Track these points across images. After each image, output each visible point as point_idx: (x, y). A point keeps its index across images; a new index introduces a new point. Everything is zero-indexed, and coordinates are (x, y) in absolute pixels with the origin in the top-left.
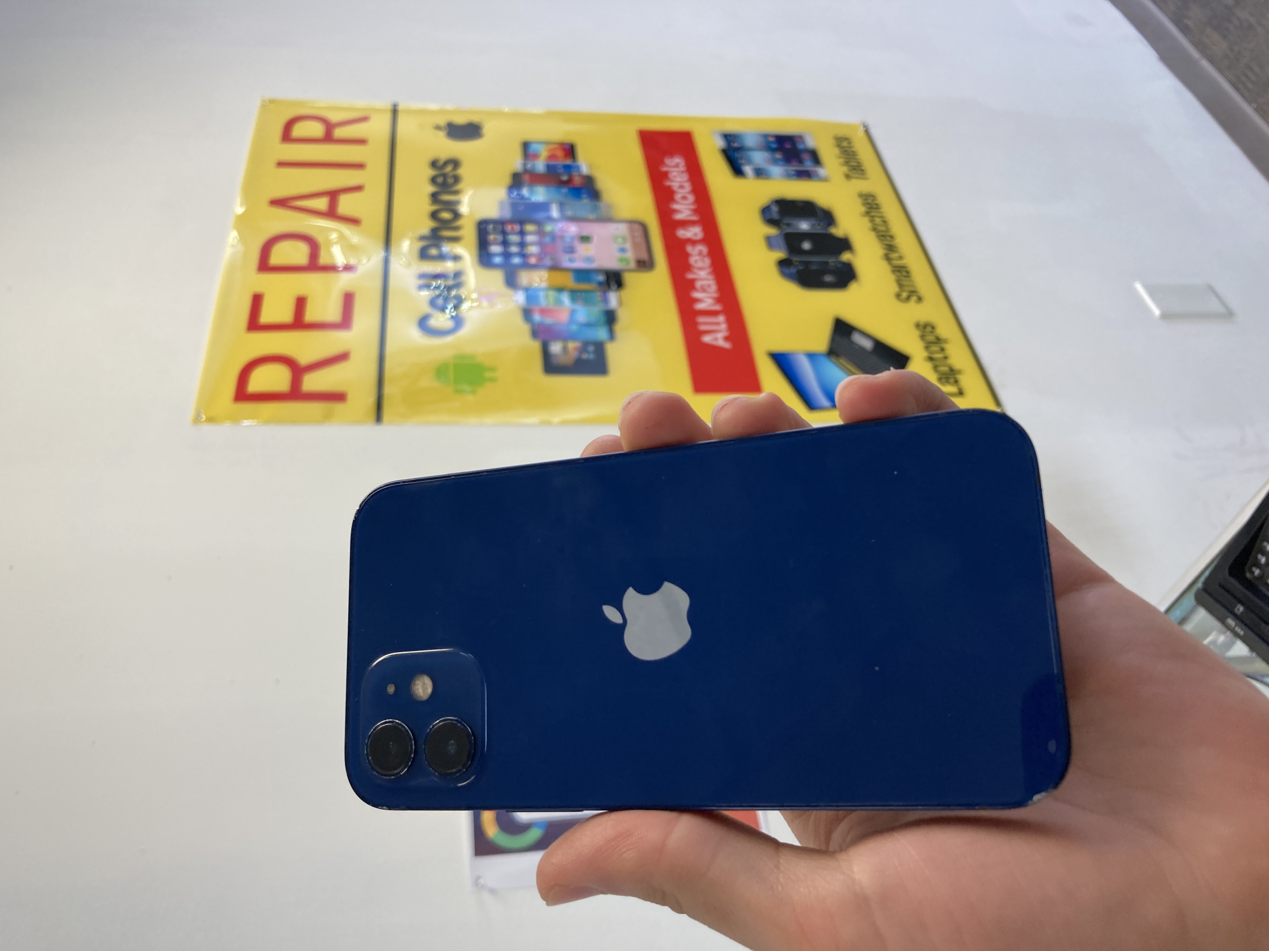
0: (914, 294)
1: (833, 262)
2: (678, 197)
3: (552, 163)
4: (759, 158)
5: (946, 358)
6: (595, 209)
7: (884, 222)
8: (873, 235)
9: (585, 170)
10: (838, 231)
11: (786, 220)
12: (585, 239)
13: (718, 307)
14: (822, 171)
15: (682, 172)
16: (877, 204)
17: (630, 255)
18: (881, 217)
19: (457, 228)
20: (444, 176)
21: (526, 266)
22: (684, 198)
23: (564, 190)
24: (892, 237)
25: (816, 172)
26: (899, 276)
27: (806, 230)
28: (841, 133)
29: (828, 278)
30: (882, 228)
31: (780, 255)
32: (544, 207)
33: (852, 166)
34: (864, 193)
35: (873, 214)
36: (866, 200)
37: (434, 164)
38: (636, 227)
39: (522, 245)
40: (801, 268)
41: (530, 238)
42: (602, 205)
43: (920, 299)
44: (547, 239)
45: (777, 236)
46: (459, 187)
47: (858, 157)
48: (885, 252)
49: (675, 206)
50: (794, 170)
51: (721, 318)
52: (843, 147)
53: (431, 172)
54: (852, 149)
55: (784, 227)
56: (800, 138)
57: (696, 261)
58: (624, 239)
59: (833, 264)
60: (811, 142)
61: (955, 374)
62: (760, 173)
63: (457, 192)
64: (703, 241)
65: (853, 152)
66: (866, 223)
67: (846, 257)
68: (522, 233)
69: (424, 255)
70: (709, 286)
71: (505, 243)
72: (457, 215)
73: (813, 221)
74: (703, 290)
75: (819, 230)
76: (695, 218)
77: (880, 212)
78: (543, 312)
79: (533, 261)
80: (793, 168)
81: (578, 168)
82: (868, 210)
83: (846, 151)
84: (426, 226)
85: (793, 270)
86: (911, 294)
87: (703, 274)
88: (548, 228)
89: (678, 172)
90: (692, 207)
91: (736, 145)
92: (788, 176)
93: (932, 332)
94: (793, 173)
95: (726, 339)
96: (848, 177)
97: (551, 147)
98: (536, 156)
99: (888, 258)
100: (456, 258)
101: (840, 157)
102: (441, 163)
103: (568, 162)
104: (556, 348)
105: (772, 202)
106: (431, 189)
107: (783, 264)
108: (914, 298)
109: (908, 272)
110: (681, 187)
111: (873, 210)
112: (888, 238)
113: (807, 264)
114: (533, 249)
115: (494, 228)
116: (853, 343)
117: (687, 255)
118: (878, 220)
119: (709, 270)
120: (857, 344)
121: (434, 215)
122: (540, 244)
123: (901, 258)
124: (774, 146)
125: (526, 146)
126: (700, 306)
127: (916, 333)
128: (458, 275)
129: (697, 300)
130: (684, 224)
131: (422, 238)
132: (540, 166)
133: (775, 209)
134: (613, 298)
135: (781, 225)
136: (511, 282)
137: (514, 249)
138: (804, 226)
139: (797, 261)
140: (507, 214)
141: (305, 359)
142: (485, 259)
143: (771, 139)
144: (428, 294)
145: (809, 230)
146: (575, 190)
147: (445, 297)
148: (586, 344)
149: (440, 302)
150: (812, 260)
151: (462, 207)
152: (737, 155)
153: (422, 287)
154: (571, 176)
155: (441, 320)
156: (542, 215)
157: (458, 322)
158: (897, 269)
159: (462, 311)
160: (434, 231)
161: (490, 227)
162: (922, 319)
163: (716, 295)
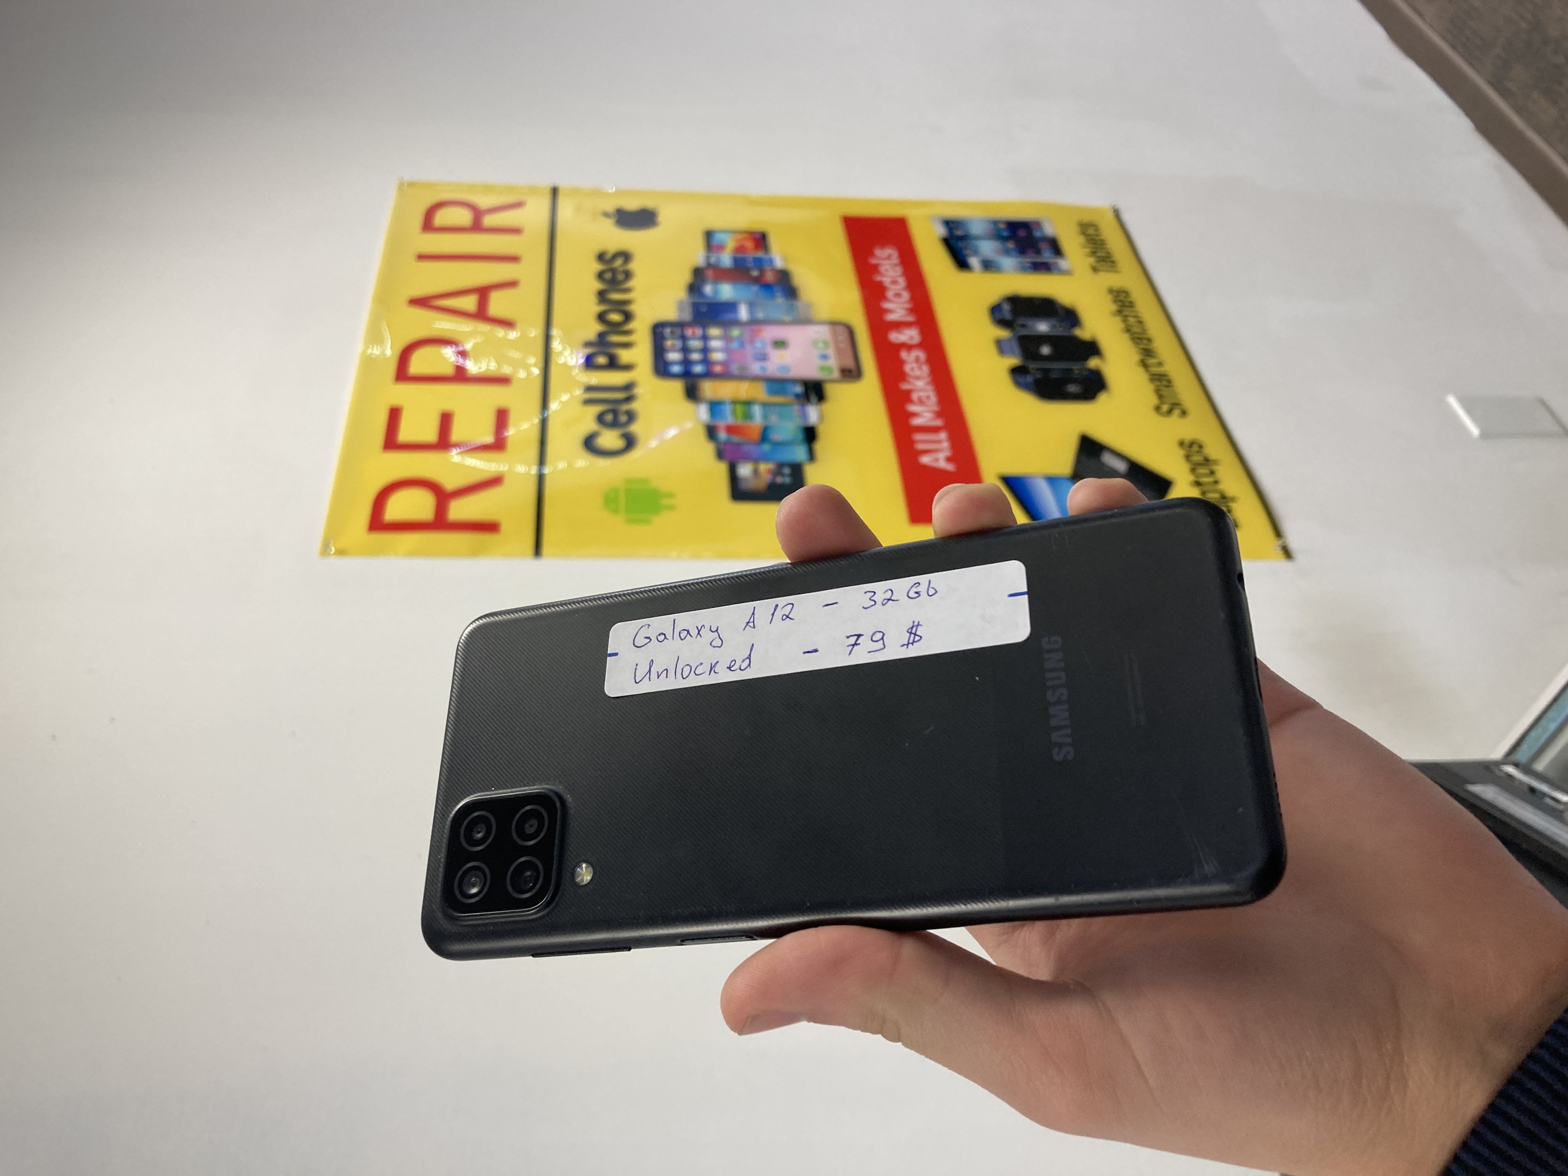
0: (1177, 406)
1: (1077, 369)
2: (890, 294)
3: (739, 255)
4: (988, 248)
5: (1216, 482)
6: (791, 309)
7: (1140, 322)
8: (1126, 336)
9: (779, 263)
10: (1084, 333)
11: (1021, 320)
12: (780, 344)
13: (939, 423)
14: (1063, 264)
15: (896, 265)
16: (1131, 302)
17: (833, 363)
18: (1136, 317)
19: (628, 333)
20: (614, 271)
21: (708, 374)
22: (898, 295)
23: (755, 288)
24: (1149, 340)
25: (1055, 264)
26: (1158, 386)
27: (1044, 332)
28: (1087, 218)
29: (1072, 388)
30: (1137, 329)
31: (1014, 361)
32: (731, 306)
33: (1099, 257)
34: (1115, 288)
35: (1125, 313)
36: (1117, 296)
37: (601, 257)
38: (841, 330)
39: (705, 351)
40: (1039, 376)
41: (715, 344)
42: (799, 304)
43: (1184, 413)
44: (735, 345)
45: (1009, 340)
46: (631, 284)
47: (1108, 246)
48: (1142, 357)
49: (886, 305)
50: (1029, 263)
51: (943, 435)
52: (1089, 235)
53: (597, 267)
54: (1100, 238)
55: (1018, 328)
56: (1038, 224)
57: (912, 369)
58: (826, 343)
59: (1077, 372)
60: (1049, 230)
61: (1227, 502)
62: (988, 266)
63: (627, 290)
64: (921, 346)
65: (1102, 240)
66: (1117, 323)
67: (1093, 363)
68: (705, 338)
69: (589, 363)
70: (928, 397)
71: (685, 350)
72: (628, 317)
73: (1054, 321)
74: (921, 402)
75: (1060, 332)
76: (910, 319)
77: (1133, 311)
78: (730, 429)
79: (718, 369)
80: (1027, 260)
81: (771, 261)
82: (1120, 309)
83: (1092, 239)
84: (593, 329)
85: (1029, 379)
86: (1174, 406)
87: (920, 384)
88: (735, 332)
89: (890, 264)
90: (908, 306)
91: (959, 233)
92: (1023, 269)
93: (1199, 452)
94: (1028, 265)
95: (949, 459)
96: (1095, 269)
97: (739, 236)
98: (721, 247)
99: (1144, 364)
100: (628, 367)
101: (1085, 247)
102: (608, 256)
103: (760, 254)
104: (745, 470)
105: (1004, 299)
106: (598, 286)
107: (1017, 372)
108: (1177, 412)
109: (1169, 381)
110: (894, 282)
111: (1126, 309)
112: (1145, 342)
113: (1046, 371)
114: (717, 356)
115: (672, 333)
116: (1103, 464)
117: (902, 362)
118: (1132, 320)
119: (929, 379)
120: (1108, 467)
121: (601, 317)
122: (726, 350)
123: (1160, 364)
124: (1005, 234)
125: (709, 235)
126: (917, 422)
127: (1181, 453)
128: (628, 387)
129: (914, 415)
130: (898, 325)
131: (588, 344)
132: (726, 259)
133: (1006, 307)
134: (813, 414)
135: (1015, 325)
136: (692, 394)
137: (695, 356)
138: (1043, 327)
139: (1033, 369)
140: (687, 316)
141: (450, 483)
142: (661, 368)
143: (1002, 226)
144: (596, 409)
145: (1048, 332)
146: (767, 287)
147: (615, 412)
148: (781, 466)
149: (609, 418)
150: (1052, 367)
151: (633, 308)
152: (961, 244)
153: (588, 402)
154: (762, 271)
155: (609, 439)
156: (729, 316)
157: (630, 442)
158: (1157, 377)
159: (635, 428)
160: (601, 336)
161: (667, 331)
162: (1188, 436)
163: (936, 408)
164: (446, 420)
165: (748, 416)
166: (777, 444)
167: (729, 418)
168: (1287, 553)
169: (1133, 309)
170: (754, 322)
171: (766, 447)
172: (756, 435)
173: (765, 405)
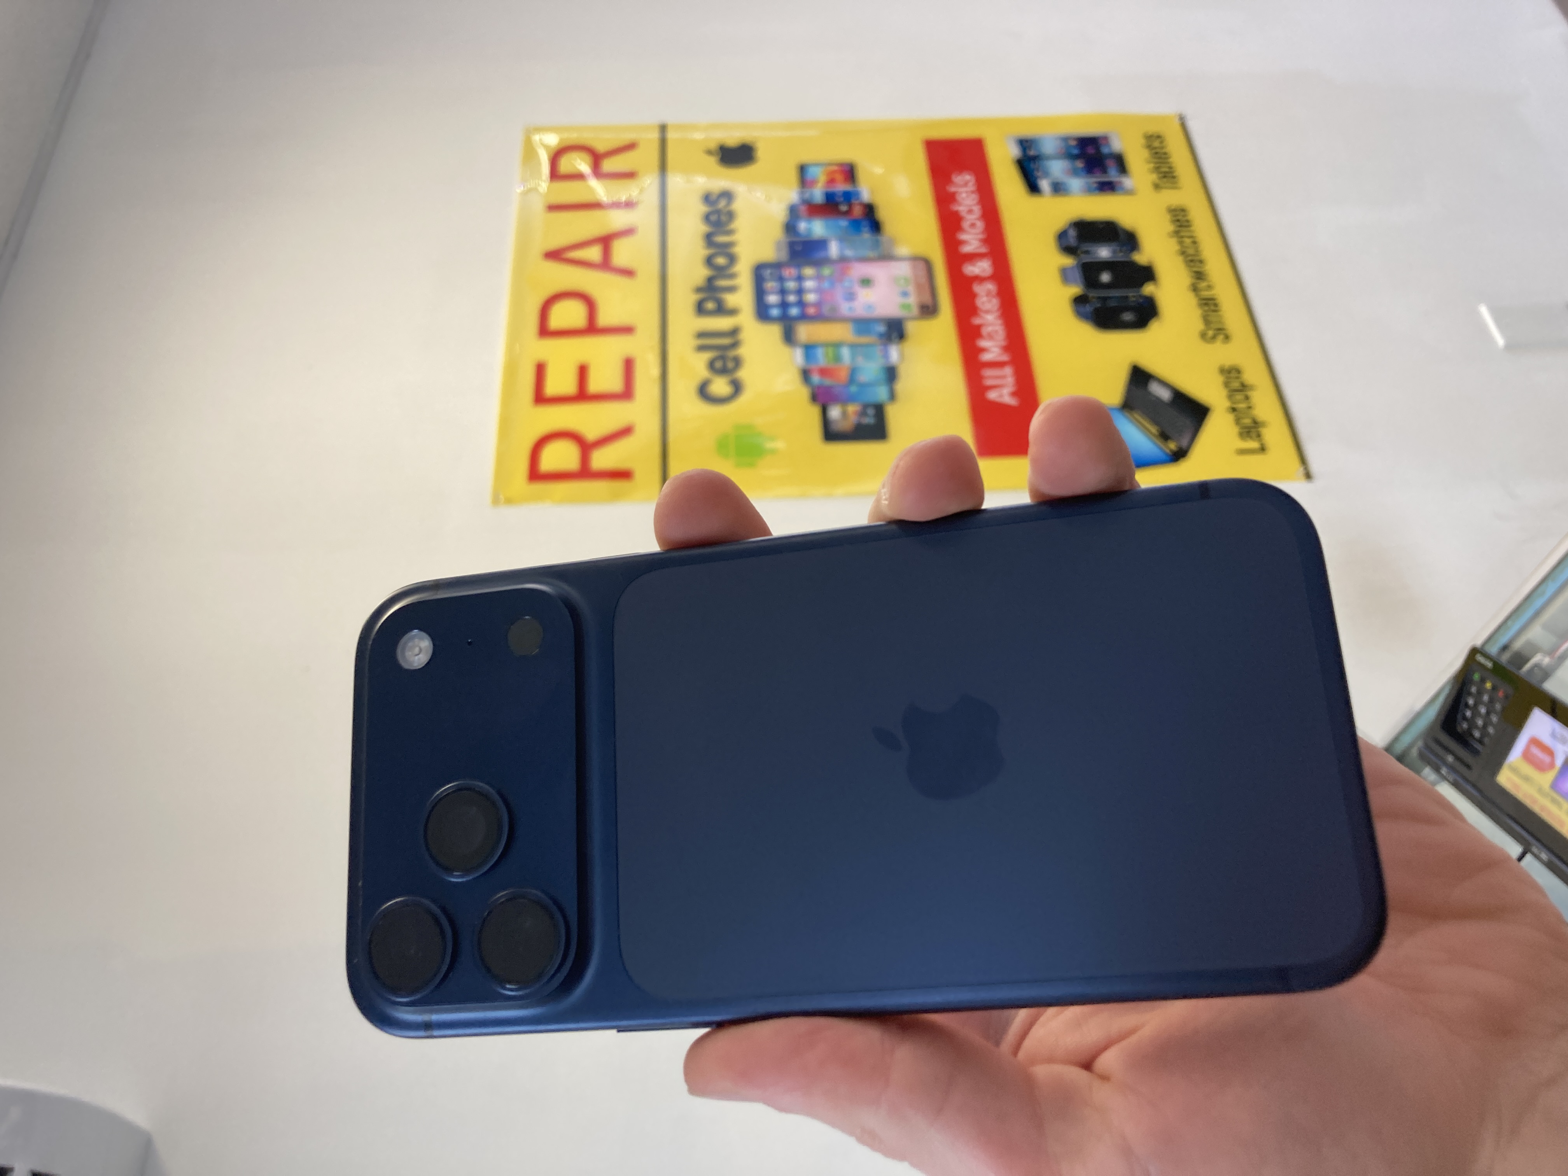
0: (1221, 331)
1: (1134, 297)
2: (965, 225)
3: (831, 190)
4: (1057, 168)
5: (1250, 408)
6: (876, 245)
7: (1194, 243)
8: (1180, 259)
9: (866, 196)
10: (1141, 258)
11: (1085, 247)
12: (866, 282)
13: (1005, 358)
14: (1127, 182)
15: (973, 192)
16: (1188, 221)
17: (912, 300)
18: (1191, 237)
19: (732, 276)
20: (718, 212)
21: (804, 317)
22: (973, 225)
23: (844, 223)
24: (1201, 262)
25: (1120, 183)
26: (1205, 311)
27: (1107, 258)
28: (1153, 129)
29: (1128, 317)
30: (1191, 251)
31: (1076, 290)
32: (821, 244)
33: (1161, 173)
34: (1173, 208)
35: (1182, 234)
36: (1175, 216)
37: (708, 198)
38: (921, 266)
39: (800, 292)
40: (1099, 305)
41: (809, 284)
42: (884, 238)
43: (1227, 338)
44: (826, 285)
45: (1072, 268)
46: (733, 226)
47: (1171, 160)
48: (1194, 281)
49: (963, 237)
50: (1096, 183)
51: (1008, 371)
52: (1155, 148)
53: (703, 209)
54: (1164, 151)
55: (1083, 256)
56: (1106, 139)
57: (983, 303)
58: (907, 280)
59: (1134, 299)
60: (1117, 145)
61: (1258, 427)
62: (1058, 188)
63: (730, 232)
64: (993, 278)
65: (1165, 154)
66: (1172, 245)
67: (1148, 289)
68: (800, 278)
69: (700, 309)
70: (996, 332)
71: (783, 292)
72: (732, 259)
73: (1115, 246)
74: (990, 337)
75: (1120, 257)
76: (983, 250)
77: (1190, 231)
78: (824, 372)
79: (811, 311)
80: (1093, 180)
81: (857, 194)
82: (1178, 229)
83: (1156, 153)
84: (702, 273)
85: (1088, 308)
86: (1218, 332)
87: (990, 318)
88: (827, 271)
89: (967, 192)
90: (981, 236)
91: (1032, 153)
92: (1089, 190)
93: (1238, 378)
94: (1095, 185)
95: (1014, 394)
96: (1157, 187)
97: (830, 169)
98: (813, 183)
99: (1195, 289)
100: (733, 312)
101: (1149, 162)
102: (714, 197)
103: (849, 187)
104: (835, 412)
105: (1070, 224)
106: (704, 228)
107: (1079, 301)
108: (1221, 337)
109: (1216, 305)
110: (970, 211)
111: (1183, 229)
112: (1198, 264)
113: (1105, 299)
114: (811, 298)
115: (771, 274)
116: (1150, 394)
117: (974, 296)
118: (1188, 241)
119: (997, 314)
120: (1155, 396)
121: (709, 261)
122: (819, 290)
123: (1210, 287)
124: (1076, 151)
125: (802, 169)
126: (986, 357)
127: (1220, 379)
128: (734, 332)
129: (983, 350)
130: (972, 257)
131: (699, 290)
132: (818, 194)
133: (1072, 233)
134: (894, 353)
135: (1079, 252)
136: (789, 337)
137: (792, 298)
138: (1104, 253)
139: (1093, 297)
140: (784, 255)
141: (591, 434)
142: (762, 313)
143: (1074, 143)
144: (707, 356)
145: (1110, 258)
146: (856, 225)
147: (723, 358)
148: (866, 406)
149: (719, 365)
150: (1110, 295)
151: (737, 250)
152: (1032, 166)
153: (701, 348)
154: (850, 205)
155: (720, 386)
156: (820, 255)
157: (737, 387)
158: (1204, 302)
159: (743, 374)
160: (710, 280)
161: (767, 273)
162: (1228, 362)
163: (1003, 343)
164: (583, 372)
165: (838, 358)
166: (863, 386)
167: (822, 358)
168: (1308, 476)
169: (1188, 229)
170: (843, 260)
171: (853, 389)
172: (844, 375)
173: (853, 346)
